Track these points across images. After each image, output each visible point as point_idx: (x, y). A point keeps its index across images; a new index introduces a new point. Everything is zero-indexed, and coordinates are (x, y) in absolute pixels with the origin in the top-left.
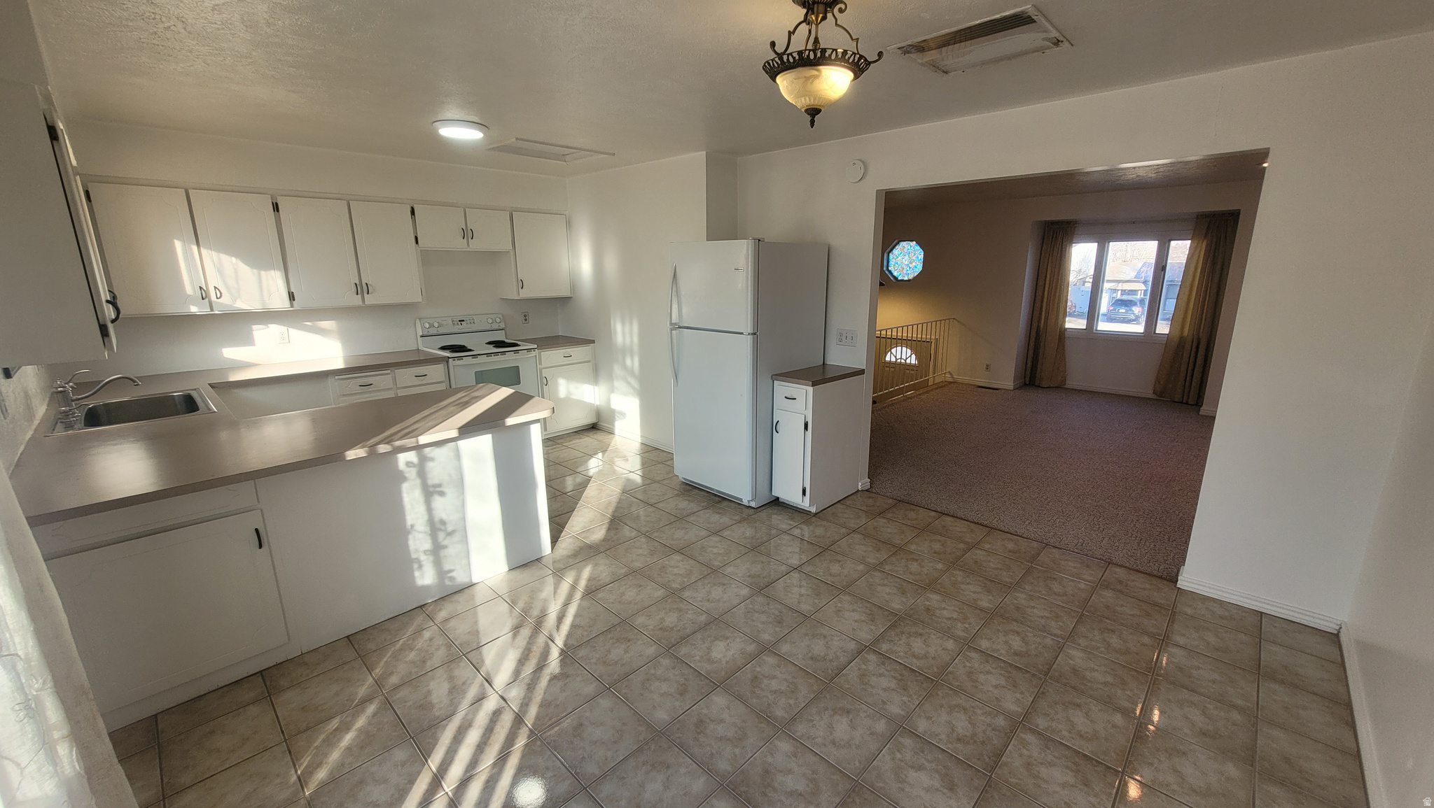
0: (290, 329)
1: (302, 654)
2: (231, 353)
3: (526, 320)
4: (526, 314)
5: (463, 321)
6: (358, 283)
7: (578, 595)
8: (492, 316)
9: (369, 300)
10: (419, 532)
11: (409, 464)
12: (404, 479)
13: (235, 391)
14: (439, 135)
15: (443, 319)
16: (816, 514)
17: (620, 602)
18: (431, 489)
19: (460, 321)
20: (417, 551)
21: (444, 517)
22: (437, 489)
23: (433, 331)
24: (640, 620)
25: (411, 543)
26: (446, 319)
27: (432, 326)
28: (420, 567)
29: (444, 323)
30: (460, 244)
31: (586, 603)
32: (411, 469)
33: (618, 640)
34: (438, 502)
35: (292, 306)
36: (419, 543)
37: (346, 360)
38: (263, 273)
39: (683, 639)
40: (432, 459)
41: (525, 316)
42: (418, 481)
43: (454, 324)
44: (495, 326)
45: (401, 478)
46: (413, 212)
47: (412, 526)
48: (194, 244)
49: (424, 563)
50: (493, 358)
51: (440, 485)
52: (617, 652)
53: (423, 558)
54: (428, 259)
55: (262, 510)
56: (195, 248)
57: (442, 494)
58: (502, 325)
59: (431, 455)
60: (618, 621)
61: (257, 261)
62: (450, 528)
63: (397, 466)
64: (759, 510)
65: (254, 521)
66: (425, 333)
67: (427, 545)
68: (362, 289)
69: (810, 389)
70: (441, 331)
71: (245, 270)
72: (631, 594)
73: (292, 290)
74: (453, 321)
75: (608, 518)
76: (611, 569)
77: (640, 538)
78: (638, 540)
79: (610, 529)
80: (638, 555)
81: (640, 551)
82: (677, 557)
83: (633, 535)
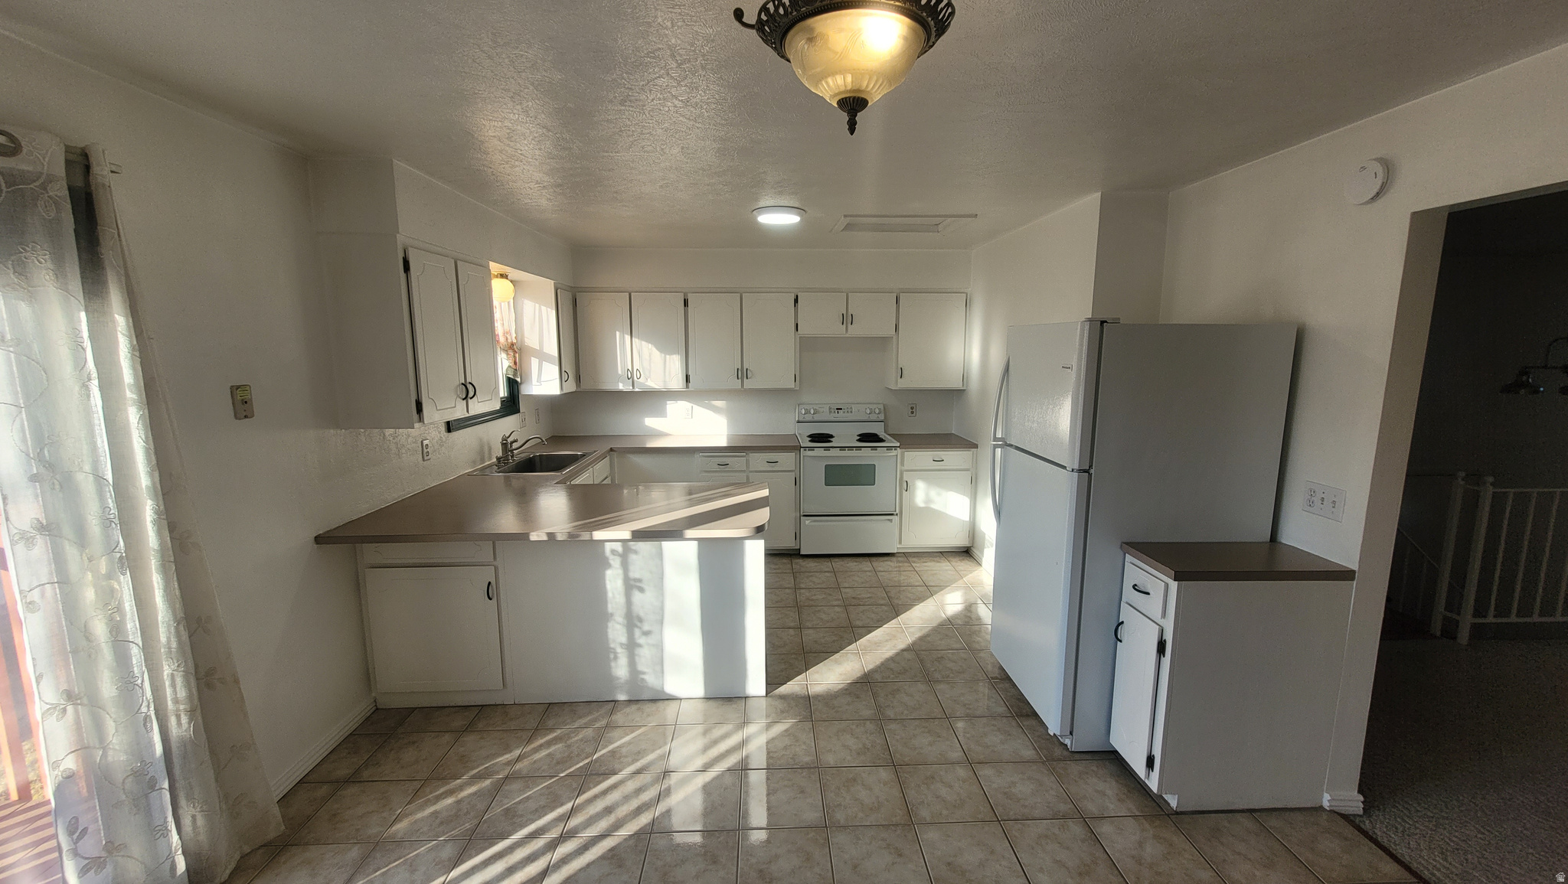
0: (695, 406)
1: (515, 704)
2: (651, 422)
3: (912, 413)
4: (914, 406)
5: (841, 409)
6: (740, 368)
8: (871, 406)
9: (748, 384)
10: (618, 623)
11: (613, 552)
12: (609, 566)
13: (629, 455)
14: (757, 223)
15: (821, 406)
16: (1177, 813)
18: (632, 583)
19: (837, 409)
20: (614, 641)
21: (642, 614)
22: (638, 584)
23: (808, 417)
25: (610, 631)
26: (823, 406)
27: (807, 412)
28: (616, 658)
29: (821, 410)
30: (839, 330)
32: (616, 557)
34: (637, 597)
35: (687, 387)
36: (617, 633)
37: (730, 438)
38: (668, 356)
40: (636, 552)
41: (912, 408)
42: (620, 572)
43: (830, 412)
44: (873, 417)
45: (607, 565)
46: (796, 301)
47: (612, 615)
48: (627, 334)
49: (619, 655)
50: (854, 453)
51: (640, 580)
53: (619, 650)
54: (807, 346)
55: (496, 569)
56: (628, 337)
57: (641, 590)
58: (882, 417)
59: (634, 548)
61: (665, 348)
62: (646, 627)
63: (604, 552)
64: (1077, 756)
65: (488, 575)
66: (801, 419)
67: (623, 639)
68: (742, 374)
69: (1174, 585)
70: (817, 418)
71: (656, 353)
73: (690, 374)
74: (830, 409)
75: (862, 677)
76: (797, 749)
77: (871, 723)
78: (865, 724)
79: (850, 694)
80: (844, 746)
81: (851, 742)
82: (884, 774)
83: (867, 713)
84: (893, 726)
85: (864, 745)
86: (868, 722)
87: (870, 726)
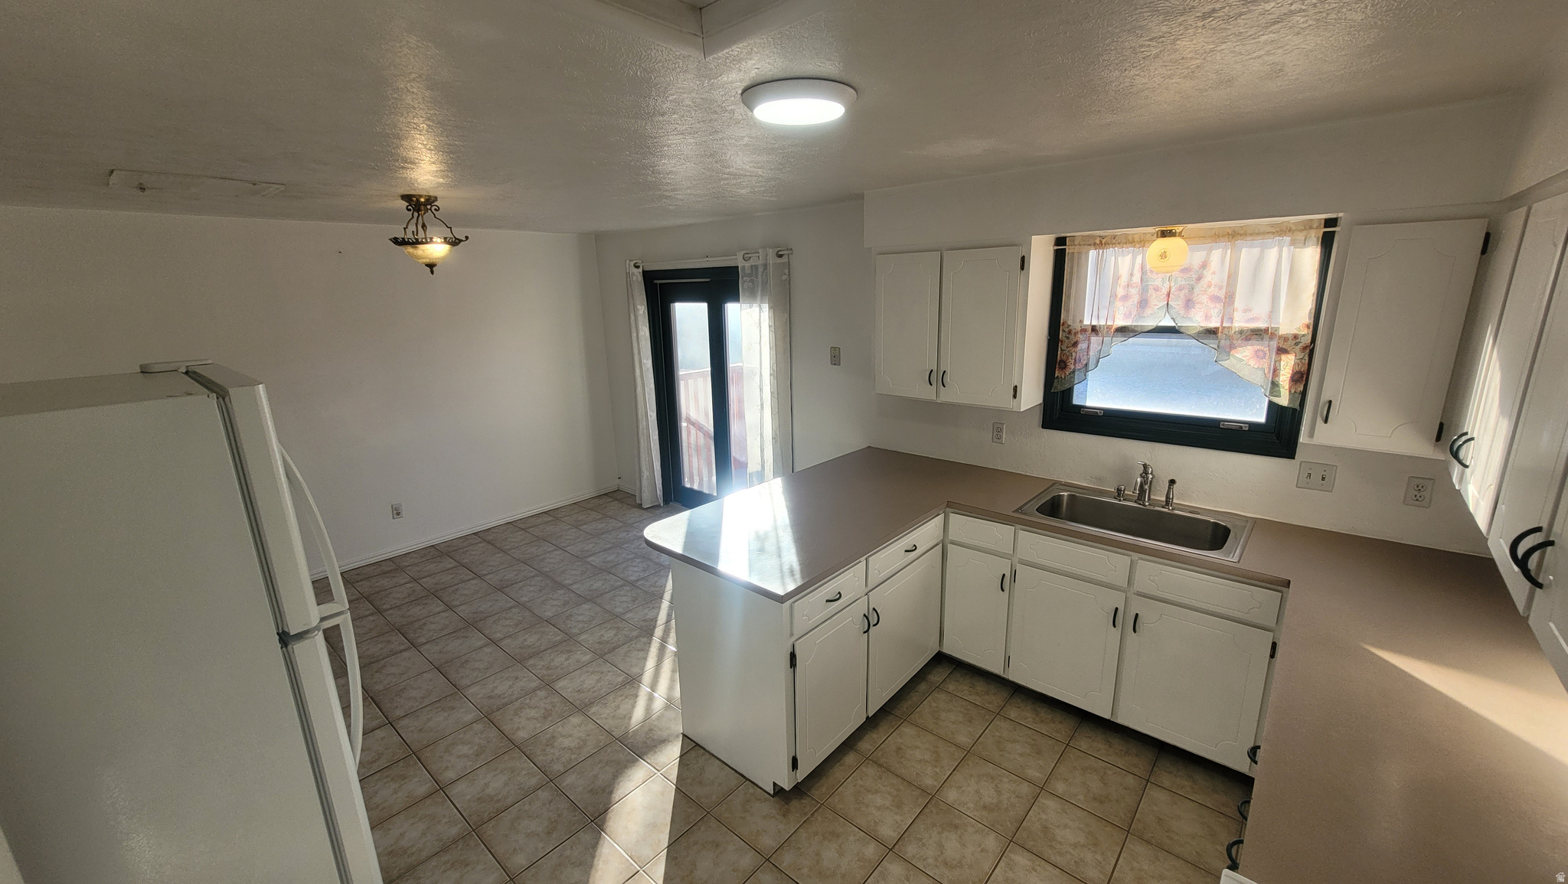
7: (647, 677)
17: (602, 673)
24: (587, 658)
31: (635, 670)
33: (608, 642)
39: (555, 646)
52: (609, 635)
60: (606, 657)
72: (590, 681)
75: (604, 821)
76: (607, 711)
77: (559, 771)
78: (565, 766)
79: (604, 790)
80: (570, 736)
81: (567, 742)
82: (522, 735)
83: (570, 779)
84: (533, 781)
85: (553, 747)
86: (562, 770)
87: (558, 767)
